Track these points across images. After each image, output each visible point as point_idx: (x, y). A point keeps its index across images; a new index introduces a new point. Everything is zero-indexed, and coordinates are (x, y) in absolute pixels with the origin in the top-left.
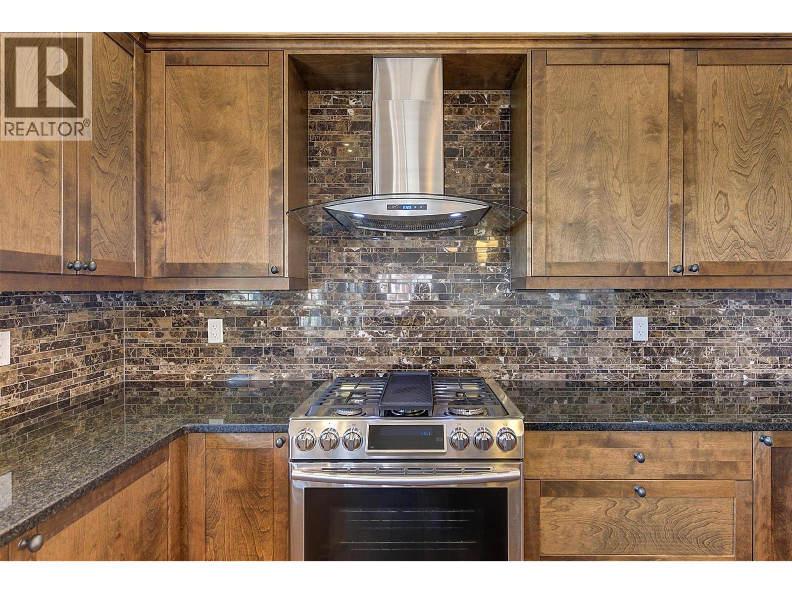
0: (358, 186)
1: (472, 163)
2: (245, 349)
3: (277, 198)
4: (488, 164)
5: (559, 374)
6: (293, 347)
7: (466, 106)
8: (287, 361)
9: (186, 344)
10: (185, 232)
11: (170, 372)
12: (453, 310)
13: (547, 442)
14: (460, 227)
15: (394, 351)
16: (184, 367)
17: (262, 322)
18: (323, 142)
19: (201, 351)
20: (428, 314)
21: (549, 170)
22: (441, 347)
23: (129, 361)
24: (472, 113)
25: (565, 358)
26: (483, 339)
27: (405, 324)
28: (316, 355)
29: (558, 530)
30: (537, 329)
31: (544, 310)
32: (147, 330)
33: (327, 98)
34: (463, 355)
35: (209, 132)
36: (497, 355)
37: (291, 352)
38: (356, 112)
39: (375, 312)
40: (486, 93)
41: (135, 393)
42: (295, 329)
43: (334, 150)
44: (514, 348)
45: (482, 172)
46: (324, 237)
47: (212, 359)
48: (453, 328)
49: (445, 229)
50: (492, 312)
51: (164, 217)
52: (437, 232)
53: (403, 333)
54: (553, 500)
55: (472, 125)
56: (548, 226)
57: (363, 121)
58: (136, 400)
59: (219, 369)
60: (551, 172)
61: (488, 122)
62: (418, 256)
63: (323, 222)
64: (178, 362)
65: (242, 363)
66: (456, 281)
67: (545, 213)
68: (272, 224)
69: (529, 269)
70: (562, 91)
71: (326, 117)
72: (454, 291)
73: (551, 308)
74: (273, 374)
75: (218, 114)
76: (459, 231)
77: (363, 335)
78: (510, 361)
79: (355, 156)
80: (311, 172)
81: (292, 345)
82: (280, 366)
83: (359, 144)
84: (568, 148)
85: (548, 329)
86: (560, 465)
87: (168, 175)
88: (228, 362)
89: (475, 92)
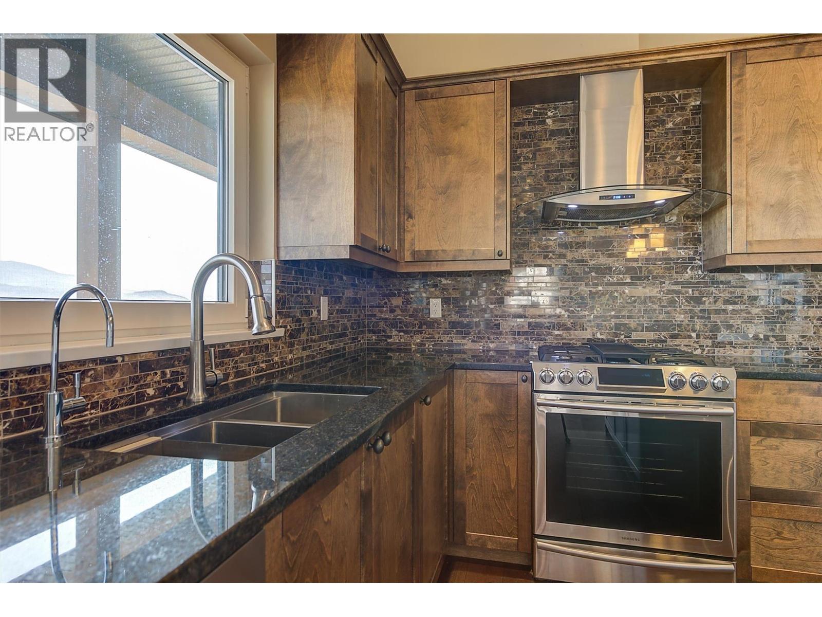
0: (555, 184)
1: (663, 157)
2: (459, 323)
3: (501, 196)
4: (679, 157)
5: (754, 350)
6: (498, 322)
7: (657, 107)
8: (494, 333)
9: (413, 318)
10: (429, 226)
11: (400, 340)
12: (645, 290)
13: (756, 388)
14: (651, 215)
15: (588, 326)
16: (411, 337)
17: (473, 301)
18: (525, 150)
19: (424, 325)
20: (621, 294)
21: (750, 157)
22: (633, 324)
23: (369, 331)
24: (663, 112)
25: (760, 335)
26: (674, 316)
27: (599, 302)
28: (518, 328)
29: (768, 465)
30: (730, 307)
31: (738, 290)
32: (383, 307)
33: (529, 112)
34: (654, 331)
35: (447, 148)
36: (689, 331)
37: (498, 326)
38: (554, 122)
39: (571, 292)
40: (677, 93)
41: (374, 357)
42: (500, 306)
43: (534, 155)
44: (706, 325)
45: (673, 164)
46: (525, 229)
47: (433, 331)
48: (644, 307)
49: (636, 218)
50: (683, 292)
51: (414, 216)
52: (629, 220)
53: (596, 310)
54: (762, 439)
55: (663, 123)
56: (749, 208)
57: (560, 128)
58: (374, 362)
59: (438, 338)
60: (752, 159)
61: (679, 118)
62: (611, 243)
63: (524, 217)
64: (406, 332)
65: (457, 334)
66: (647, 264)
67: (745, 197)
68: (496, 217)
69: (729, 247)
70: (763, 86)
71: (527, 128)
72: (646, 273)
73: (746, 287)
74: (482, 344)
75: (454, 133)
76: (651, 219)
77: (560, 312)
78: (702, 337)
79: (552, 159)
80: (515, 175)
81: (498, 320)
82: (488, 337)
83: (556, 148)
84: (769, 136)
85: (743, 307)
86: (770, 410)
87: (416, 184)
88: (446, 333)
89: (666, 94)
